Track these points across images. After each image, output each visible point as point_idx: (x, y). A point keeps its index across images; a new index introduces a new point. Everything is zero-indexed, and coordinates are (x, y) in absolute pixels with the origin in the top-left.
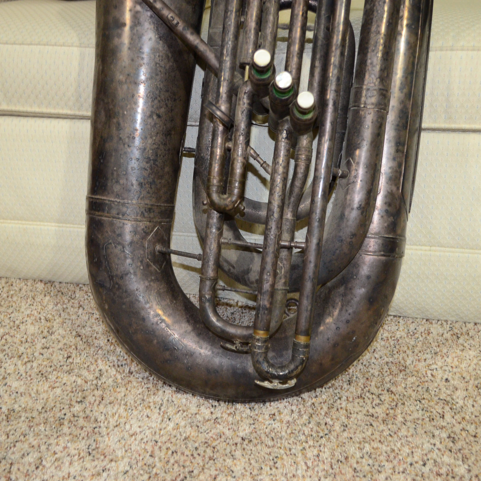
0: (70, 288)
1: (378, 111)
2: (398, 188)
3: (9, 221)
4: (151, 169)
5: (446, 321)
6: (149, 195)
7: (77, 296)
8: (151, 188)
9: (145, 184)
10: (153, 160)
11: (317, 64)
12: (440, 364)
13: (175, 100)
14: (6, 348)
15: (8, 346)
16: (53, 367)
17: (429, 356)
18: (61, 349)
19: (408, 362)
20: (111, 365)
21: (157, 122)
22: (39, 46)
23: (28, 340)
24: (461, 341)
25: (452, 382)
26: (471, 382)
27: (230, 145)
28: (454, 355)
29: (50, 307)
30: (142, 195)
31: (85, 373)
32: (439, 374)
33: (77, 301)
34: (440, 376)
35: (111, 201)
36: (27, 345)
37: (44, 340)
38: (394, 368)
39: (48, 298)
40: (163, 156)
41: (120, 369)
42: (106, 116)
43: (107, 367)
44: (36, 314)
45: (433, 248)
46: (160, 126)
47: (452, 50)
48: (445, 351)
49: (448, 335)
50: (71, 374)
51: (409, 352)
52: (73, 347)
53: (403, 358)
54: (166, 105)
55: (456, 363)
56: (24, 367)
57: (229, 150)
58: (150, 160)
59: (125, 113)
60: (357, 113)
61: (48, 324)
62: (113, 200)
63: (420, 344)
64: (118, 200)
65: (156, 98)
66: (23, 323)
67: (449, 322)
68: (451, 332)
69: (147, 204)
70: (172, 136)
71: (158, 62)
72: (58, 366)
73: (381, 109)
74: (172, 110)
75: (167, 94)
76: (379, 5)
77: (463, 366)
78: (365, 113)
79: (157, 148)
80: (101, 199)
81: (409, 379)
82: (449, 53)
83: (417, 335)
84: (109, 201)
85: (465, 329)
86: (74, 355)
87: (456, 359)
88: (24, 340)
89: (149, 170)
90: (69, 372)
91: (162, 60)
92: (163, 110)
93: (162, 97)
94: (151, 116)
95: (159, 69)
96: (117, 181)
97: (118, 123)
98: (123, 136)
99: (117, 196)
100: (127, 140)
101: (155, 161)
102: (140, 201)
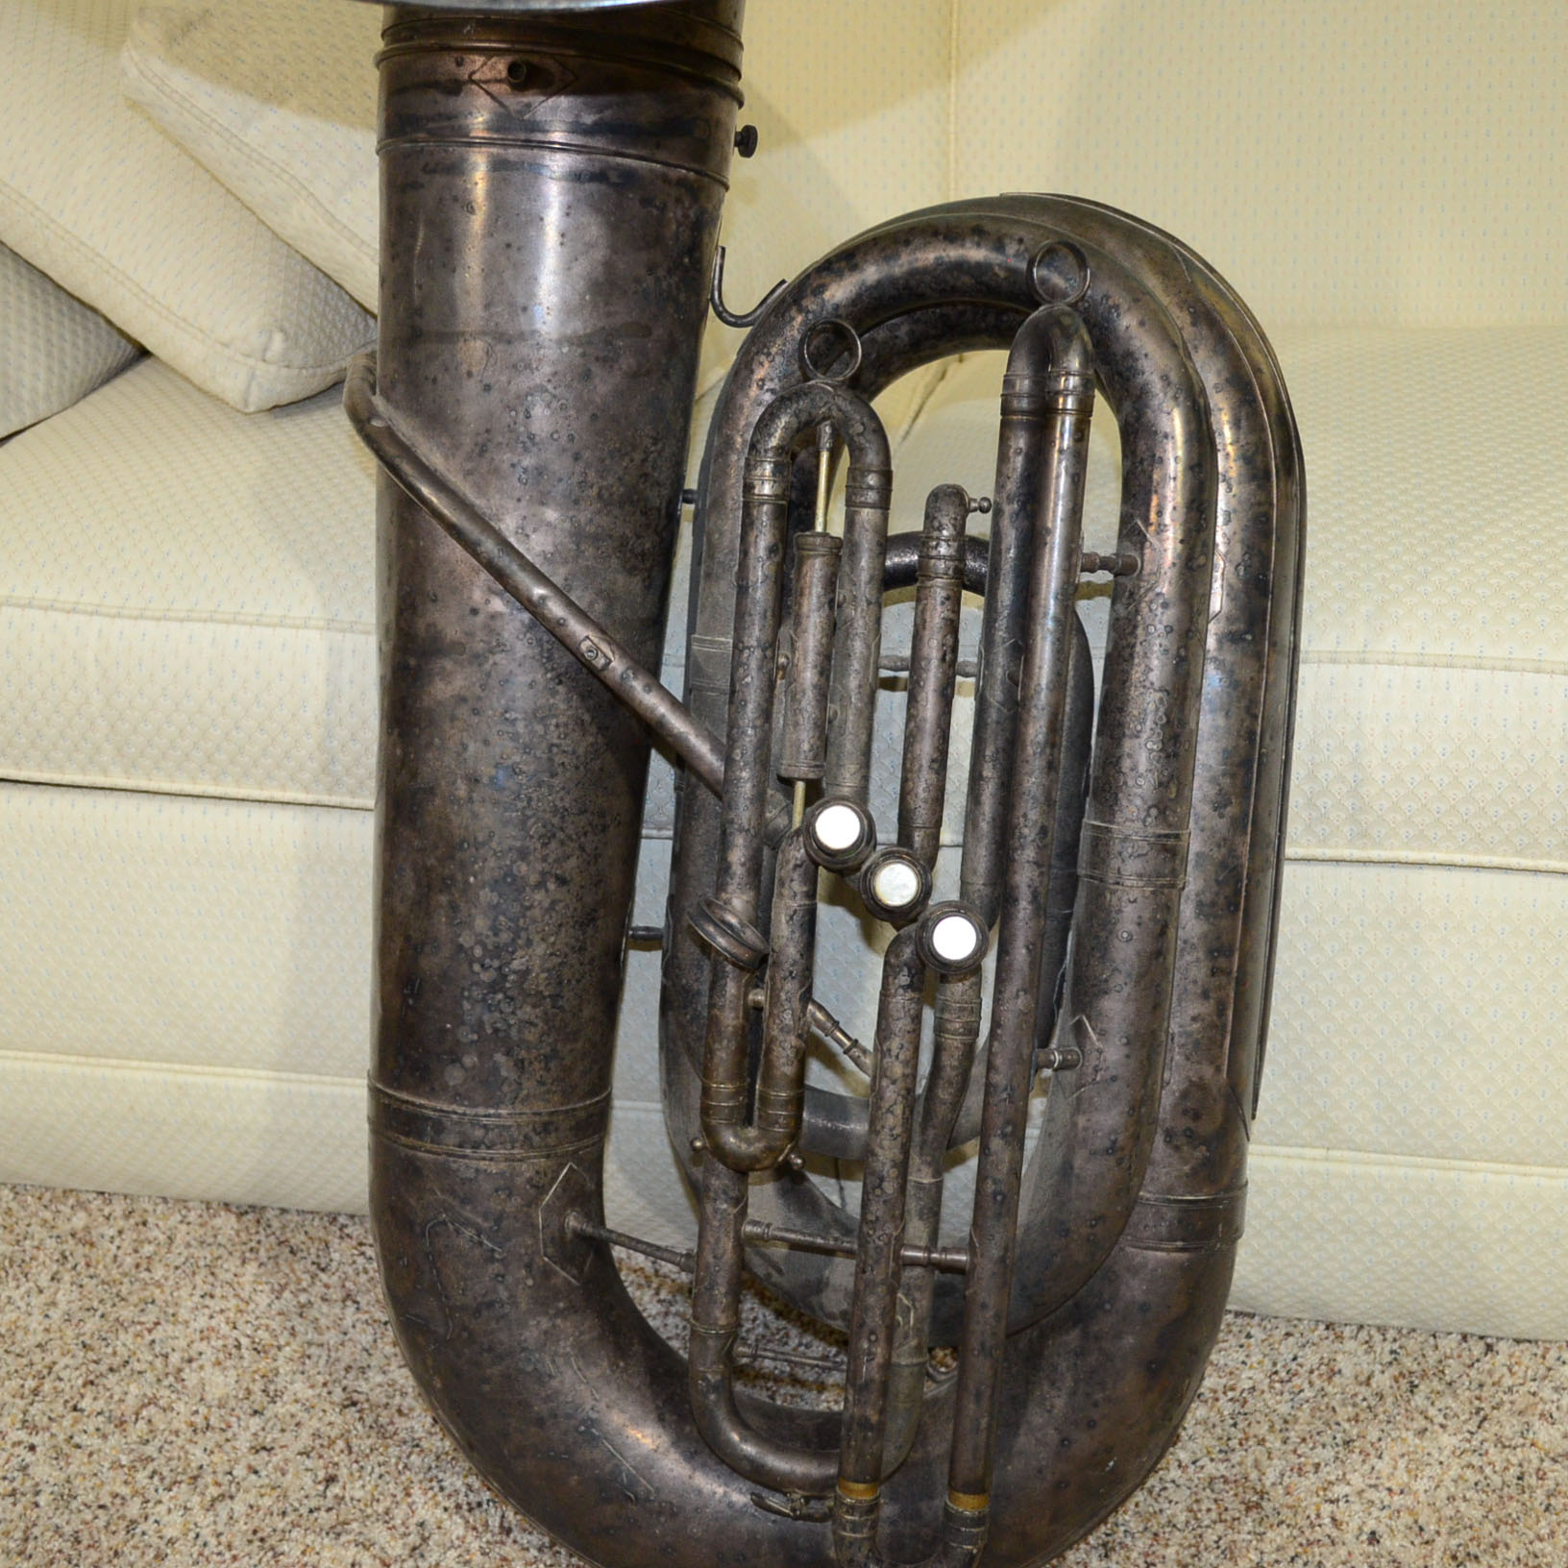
0: (312, 1232)
1: (1153, 893)
2: (1218, 1069)
3: (135, 1063)
4: (546, 1022)
5: (1382, 1330)
6: (543, 1089)
7: (336, 1256)
8: (547, 1069)
9: (531, 1063)
10: (550, 996)
11: (988, 771)
12: (1357, 1480)
13: (605, 828)
14: (150, 1450)
15: (157, 1443)
16: (291, 1517)
17: (1328, 1454)
18: (306, 1453)
19: (1271, 1477)
20: (450, 1504)
21: (558, 896)
22: (211, 626)
23: (213, 1421)
24: (1419, 1400)
25: (1386, 1542)
26: (1440, 1542)
27: (759, 996)
28: (1398, 1449)
29: (263, 1300)
30: (525, 1092)
31: (379, 1533)
32: (1355, 1517)
33: (335, 1278)
34: (1354, 1525)
35: (442, 1111)
36: (211, 1439)
37: (255, 1423)
38: (1228, 1498)
39: (252, 1268)
40: (578, 981)
41: (476, 1518)
42: (418, 884)
43: (439, 1512)
44: (225, 1329)
46: (567, 906)
47: (1363, 662)
48: (1373, 1434)
49: (1383, 1381)
50: (344, 1538)
51: (1274, 1442)
52: (341, 1444)
53: (1257, 1465)
54: (582, 849)
55: (1402, 1477)
56: (210, 1517)
57: (758, 1008)
58: (544, 998)
59: (472, 879)
60: (1098, 895)
61: (263, 1365)
62: (445, 1107)
63: (1304, 1415)
64: (461, 1110)
65: (554, 835)
66: (190, 1361)
67: (1391, 1334)
68: (1394, 1370)
69: (540, 1114)
70: (599, 922)
71: (556, 741)
72: (304, 1511)
73: (1163, 886)
74: (596, 857)
75: (583, 820)
76: (1151, 610)
77: (1420, 1485)
78: (1119, 899)
79: (560, 964)
80: (413, 1104)
81: (1270, 1534)
82: (1356, 670)
83: (1296, 1381)
84: (435, 1110)
85: (1433, 1358)
86: (343, 1473)
87: (1402, 1464)
88: (199, 1420)
89: (541, 1024)
90: (336, 1531)
91: (566, 735)
92: (573, 862)
93: (570, 830)
94: (541, 885)
95: (558, 759)
96: (456, 1060)
97: (454, 907)
98: (466, 940)
99: (457, 1097)
100: (478, 952)
101: (555, 997)
102: (519, 1108)
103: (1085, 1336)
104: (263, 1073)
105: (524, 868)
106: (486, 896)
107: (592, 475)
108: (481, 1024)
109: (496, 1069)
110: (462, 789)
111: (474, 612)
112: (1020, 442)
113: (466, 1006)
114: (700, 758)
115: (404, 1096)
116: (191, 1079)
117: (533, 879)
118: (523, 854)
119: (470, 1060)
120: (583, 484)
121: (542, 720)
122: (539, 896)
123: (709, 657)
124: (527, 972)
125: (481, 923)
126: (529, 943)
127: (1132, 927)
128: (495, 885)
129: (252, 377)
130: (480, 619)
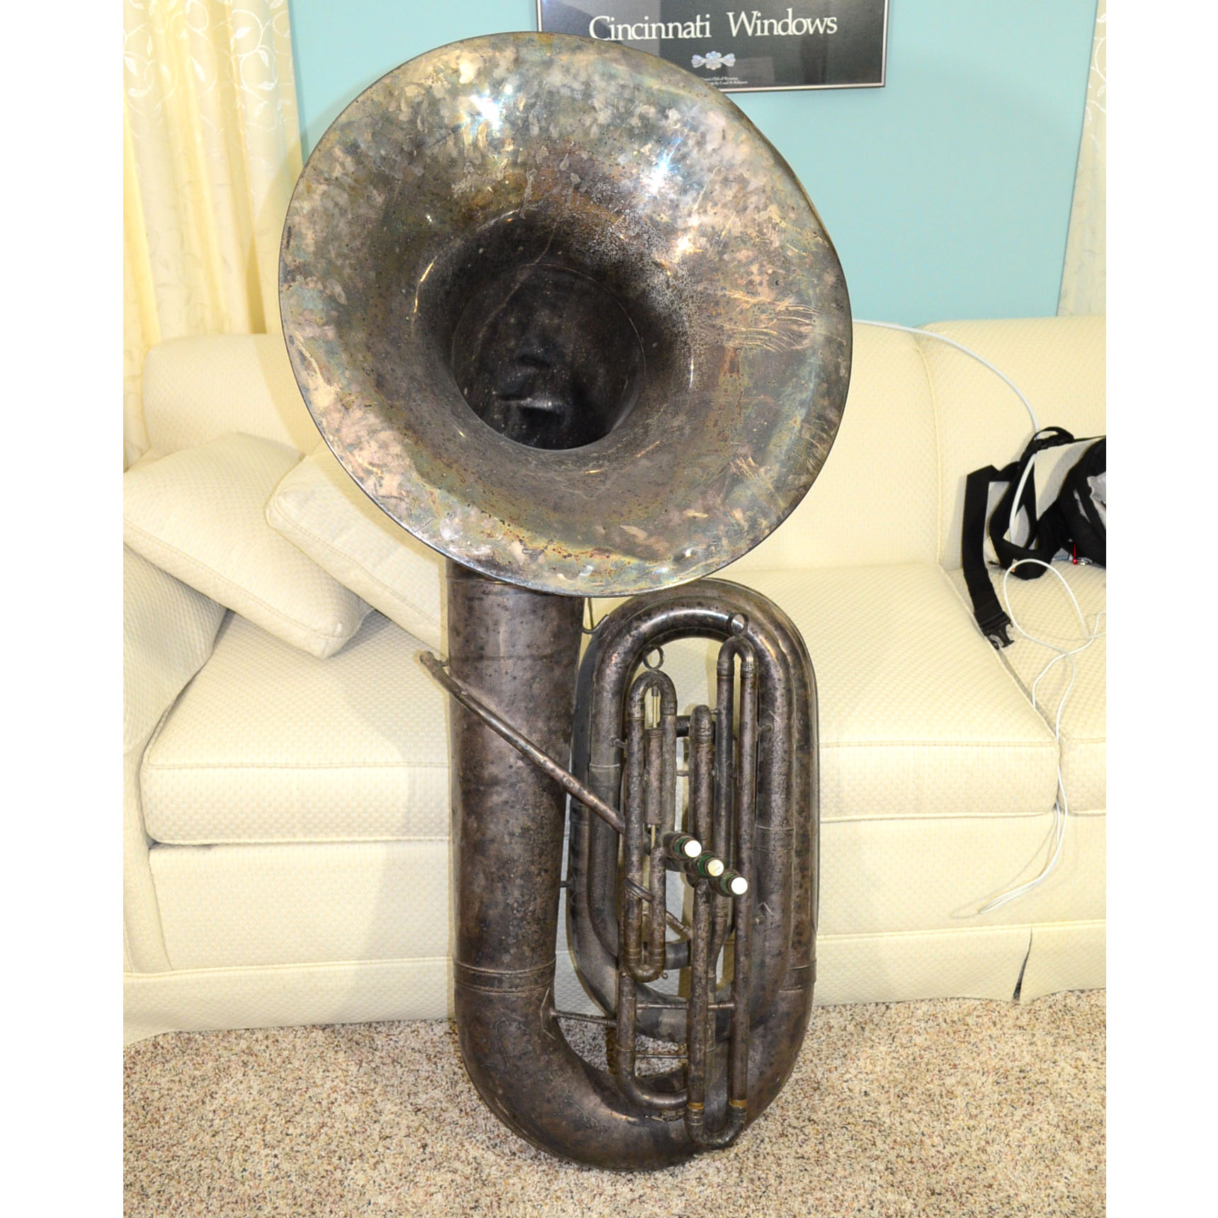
0: (363, 1033)
1: (787, 852)
5: (844, 1006)
7: (379, 1042)
8: (540, 951)
12: (853, 1072)
14: (333, 1147)
15: (335, 1143)
16: (414, 1165)
17: (838, 1062)
18: (408, 1136)
19: (819, 1076)
20: (484, 1146)
23: (357, 1129)
24: (867, 1034)
25: (872, 1095)
26: (892, 1090)
28: (865, 1055)
29: (354, 1069)
31: (457, 1165)
32: (858, 1087)
33: (384, 1052)
34: (857, 1090)
35: (501, 974)
36: (360, 1137)
37: (377, 1126)
38: (806, 1088)
39: (341, 1055)
41: (497, 1150)
43: (480, 1151)
44: (342, 1085)
45: (828, 936)
48: (854, 1051)
49: (851, 1028)
50: (442, 1170)
51: (816, 1060)
52: (422, 1129)
53: (813, 1071)
55: (870, 1067)
56: (376, 1173)
59: (512, 875)
61: (369, 1099)
62: (502, 972)
63: (824, 1047)
64: (509, 972)
66: (333, 1103)
67: (848, 1007)
68: (854, 1023)
72: (418, 1161)
77: (878, 1069)
78: (775, 856)
81: (827, 1099)
83: (817, 1033)
84: (497, 974)
85: (867, 1015)
86: (429, 1142)
87: (868, 1061)
88: (350, 1130)
90: (438, 1167)
92: (549, 863)
93: (549, 849)
94: (539, 874)
95: (545, 821)
96: (507, 951)
97: (505, 888)
98: (510, 901)
99: (508, 967)
100: (516, 905)
101: (544, 919)
102: (533, 968)
103: (765, 1029)
104: (353, 962)
105: (533, 868)
106: (518, 881)
107: (554, 708)
108: (517, 935)
109: (523, 953)
110: (507, 839)
111: (511, 767)
112: (725, 687)
113: (511, 928)
114: (612, 819)
115: (483, 969)
116: (316, 969)
117: (536, 872)
118: (532, 862)
119: (512, 951)
120: (552, 712)
121: (538, 808)
122: (538, 879)
123: (600, 774)
124: (535, 911)
125: (517, 893)
126: (535, 899)
127: (780, 866)
128: (522, 877)
129: (327, 643)
130: (514, 769)
